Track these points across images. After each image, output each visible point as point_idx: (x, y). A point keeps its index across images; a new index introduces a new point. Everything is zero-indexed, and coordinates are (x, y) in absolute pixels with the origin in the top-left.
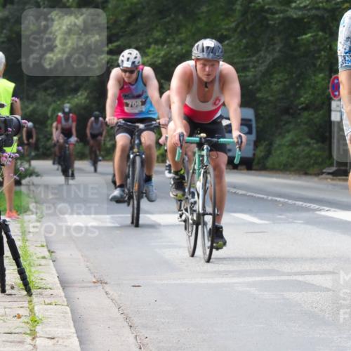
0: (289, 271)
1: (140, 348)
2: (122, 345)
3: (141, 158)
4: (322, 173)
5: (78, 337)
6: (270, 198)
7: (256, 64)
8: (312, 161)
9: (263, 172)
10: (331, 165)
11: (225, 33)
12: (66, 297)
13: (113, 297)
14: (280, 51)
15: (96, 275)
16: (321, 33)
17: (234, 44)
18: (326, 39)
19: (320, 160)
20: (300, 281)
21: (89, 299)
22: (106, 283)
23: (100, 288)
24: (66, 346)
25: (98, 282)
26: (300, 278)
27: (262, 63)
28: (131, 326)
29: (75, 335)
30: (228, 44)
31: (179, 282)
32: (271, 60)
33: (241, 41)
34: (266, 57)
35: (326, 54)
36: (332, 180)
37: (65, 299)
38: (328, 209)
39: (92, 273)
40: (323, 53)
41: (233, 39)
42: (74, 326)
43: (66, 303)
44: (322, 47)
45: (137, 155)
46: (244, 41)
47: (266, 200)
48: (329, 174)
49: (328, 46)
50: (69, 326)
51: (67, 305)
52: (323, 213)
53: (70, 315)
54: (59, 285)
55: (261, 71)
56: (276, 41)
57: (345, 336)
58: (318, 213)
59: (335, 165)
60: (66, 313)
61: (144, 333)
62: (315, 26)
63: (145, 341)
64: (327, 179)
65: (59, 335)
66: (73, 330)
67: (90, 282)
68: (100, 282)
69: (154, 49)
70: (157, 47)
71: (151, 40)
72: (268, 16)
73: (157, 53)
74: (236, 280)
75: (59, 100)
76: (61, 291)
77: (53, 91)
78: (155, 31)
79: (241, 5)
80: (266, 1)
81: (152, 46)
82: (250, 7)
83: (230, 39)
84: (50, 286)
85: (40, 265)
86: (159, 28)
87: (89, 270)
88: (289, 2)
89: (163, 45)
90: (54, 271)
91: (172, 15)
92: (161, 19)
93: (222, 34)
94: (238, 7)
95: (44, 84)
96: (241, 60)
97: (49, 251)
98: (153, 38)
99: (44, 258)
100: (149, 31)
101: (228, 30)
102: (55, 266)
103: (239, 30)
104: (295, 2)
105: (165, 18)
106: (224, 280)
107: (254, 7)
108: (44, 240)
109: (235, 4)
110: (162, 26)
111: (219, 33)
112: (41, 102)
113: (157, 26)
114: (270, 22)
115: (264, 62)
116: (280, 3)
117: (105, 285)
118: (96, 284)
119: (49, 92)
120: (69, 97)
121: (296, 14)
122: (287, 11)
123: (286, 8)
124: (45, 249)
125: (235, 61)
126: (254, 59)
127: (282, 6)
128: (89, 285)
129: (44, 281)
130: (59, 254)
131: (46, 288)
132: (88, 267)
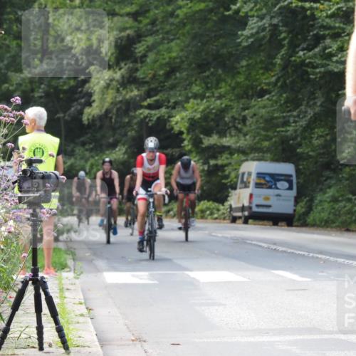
0: (331, 329)
6: (311, 255)
7: (297, 119)
8: (354, 218)
9: (304, 229)
11: (265, 88)
12: (104, 355)
13: (152, 355)
14: (321, 105)
15: (134, 332)
17: (274, 98)
20: (342, 340)
22: (145, 341)
23: (139, 346)
25: (136, 340)
26: (342, 337)
27: (302, 118)
30: (268, 99)
31: (218, 340)
32: (312, 115)
33: (281, 95)
34: (306, 112)
39: (130, 331)
41: (273, 94)
46: (284, 95)
47: (308, 257)
54: (97, 343)
55: (301, 126)
56: (317, 95)
67: (128, 340)
68: (139, 340)
69: (193, 103)
70: (195, 102)
71: (190, 95)
72: (309, 70)
73: (196, 107)
74: (277, 338)
75: (97, 155)
76: (99, 349)
77: (91, 146)
78: (194, 85)
79: (282, 59)
80: (307, 55)
81: (192, 100)
82: (290, 61)
83: (270, 93)
84: (88, 344)
85: (78, 323)
86: (198, 82)
87: (128, 328)
88: (331, 55)
89: (202, 100)
90: (92, 329)
91: (212, 70)
92: (200, 73)
93: (262, 89)
94: (278, 61)
95: (82, 139)
96: (281, 115)
97: (87, 308)
98: (191, 92)
99: (82, 315)
100: (188, 85)
101: (268, 84)
102: (93, 323)
103: (279, 84)
104: (337, 56)
105: (205, 72)
106: (265, 339)
107: (295, 61)
108: (82, 297)
109: (275, 58)
110: (201, 80)
111: (259, 88)
112: (78, 157)
113: (196, 80)
114: (311, 76)
115: (305, 116)
116: (321, 56)
117: (143, 343)
118: (135, 342)
119: (87, 147)
120: (107, 152)
121: (337, 68)
122: (328, 65)
123: (327, 62)
124: (83, 307)
125: (276, 115)
126: (295, 113)
127: (323, 60)
128: (127, 343)
129: (82, 339)
130: (97, 312)
131: (85, 347)
132: (126, 325)
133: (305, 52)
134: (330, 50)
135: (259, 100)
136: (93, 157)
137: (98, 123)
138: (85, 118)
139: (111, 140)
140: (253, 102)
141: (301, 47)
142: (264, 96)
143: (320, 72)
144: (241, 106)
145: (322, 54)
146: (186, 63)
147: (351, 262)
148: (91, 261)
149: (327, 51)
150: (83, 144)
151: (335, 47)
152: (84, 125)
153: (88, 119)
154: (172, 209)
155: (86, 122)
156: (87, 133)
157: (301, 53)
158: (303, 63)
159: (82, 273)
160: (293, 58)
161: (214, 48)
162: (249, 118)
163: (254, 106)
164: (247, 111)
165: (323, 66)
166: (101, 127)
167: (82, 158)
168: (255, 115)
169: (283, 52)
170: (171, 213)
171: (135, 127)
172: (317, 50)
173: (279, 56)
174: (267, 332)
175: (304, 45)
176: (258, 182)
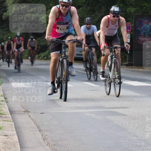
0: (108, 107)
1: (44, 140)
2: (36, 139)
3: (67, 60)
4: (122, 65)
5: (17, 135)
7: (94, 18)
10: (126, 61)
11: (80, 5)
12: (12, 118)
13: (32, 118)
14: (104, 12)
15: (25, 108)
16: (121, 5)
17: (84, 9)
18: (124, 7)
20: (113, 111)
21: (22, 119)
22: (29, 112)
23: (27, 114)
24: (12, 139)
25: (26, 111)
26: (113, 110)
28: (40, 131)
29: (16, 134)
30: (81, 9)
31: (60, 111)
32: (100, 16)
33: (87, 8)
34: (98, 15)
35: (124, 14)
36: (126, 68)
37: (12, 119)
38: (124, 80)
39: (23, 108)
41: (84, 7)
42: (16, 130)
43: (12, 121)
45: (64, 59)
46: (89, 8)
48: (125, 65)
49: (125, 10)
50: (14, 131)
51: (13, 122)
53: (14, 125)
54: (9, 113)
55: (96, 21)
56: (102, 8)
57: (132, 135)
59: (128, 61)
60: (12, 125)
61: (46, 133)
62: (119, 2)
63: (46, 137)
64: (124, 67)
65: (9, 134)
66: (15, 132)
67: (22, 111)
68: (27, 111)
71: (48, 7)
74: (85, 111)
76: (10, 115)
77: (6, 29)
78: (50, 3)
83: (82, 7)
84: (5, 113)
86: (52, 2)
90: (7, 107)
95: (3, 26)
97: (5, 98)
99: (2, 101)
101: (82, 3)
102: (7, 104)
103: (86, 3)
106: (80, 111)
108: (3, 93)
111: (78, 5)
115: (97, 17)
119: (4, 29)
124: (3, 97)
126: (93, 15)
128: (22, 113)
129: (2, 111)
130: (9, 99)
131: (4, 114)
132: (21, 105)
138: (4, 17)
142: (80, 8)
148: (6, 78)
152: (3, 20)
153: (5, 18)
154: (41, 56)
155: (4, 19)
156: (4, 24)
159: (2, 83)
167: (2, 34)
170: (41, 58)
174: (81, 108)
176: (77, 44)
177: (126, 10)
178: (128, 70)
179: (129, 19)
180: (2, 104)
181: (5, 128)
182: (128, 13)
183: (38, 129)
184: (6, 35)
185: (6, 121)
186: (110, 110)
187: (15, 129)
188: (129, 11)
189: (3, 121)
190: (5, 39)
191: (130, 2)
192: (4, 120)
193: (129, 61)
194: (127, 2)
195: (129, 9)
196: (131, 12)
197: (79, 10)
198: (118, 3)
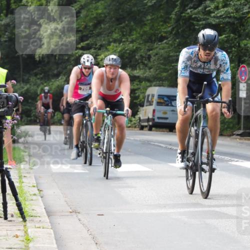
0: (209, 204)
4: (233, 135)
8: (226, 126)
10: (240, 129)
11: (164, 35)
12: (50, 223)
13: (84, 223)
15: (72, 207)
16: (232, 35)
17: (170, 42)
18: (236, 38)
19: (231, 125)
20: (217, 212)
21: (67, 224)
22: (79, 213)
23: (75, 216)
25: (73, 212)
26: (217, 209)
28: (96, 243)
29: (57, 249)
30: (166, 43)
33: (175, 40)
35: (236, 50)
36: (240, 139)
37: (50, 224)
38: (236, 160)
39: (69, 206)
40: (233, 49)
41: (169, 39)
42: (56, 243)
43: (50, 227)
44: (233, 45)
46: (177, 40)
48: (238, 135)
49: (237, 44)
50: (53, 243)
51: (52, 229)
52: (233, 163)
53: (53, 235)
54: (45, 214)
58: (230, 163)
59: (242, 129)
60: (50, 234)
62: (228, 30)
64: (236, 139)
66: (55, 246)
67: (67, 212)
68: (75, 212)
69: (113, 46)
70: (115, 45)
71: (111, 40)
72: (195, 22)
73: (115, 49)
74: (172, 211)
75: (46, 82)
76: (47, 217)
77: (41, 76)
78: (114, 33)
79: (175, 15)
80: (193, 12)
81: (112, 44)
82: (181, 16)
83: (167, 39)
84: (39, 215)
85: (32, 200)
86: (117, 31)
87: (67, 203)
88: (210, 12)
89: (120, 44)
90: (42, 204)
91: (127, 22)
92: (118, 25)
93: (162, 36)
94: (173, 16)
95: (35, 71)
96: (175, 54)
97: (38, 190)
98: (112, 38)
99: (35, 195)
100: (110, 33)
101: (166, 32)
102: (42, 200)
103: (174, 33)
104: (214, 13)
105: (121, 24)
106: (163, 211)
107: (185, 16)
108: (35, 182)
109: (171, 14)
110: (119, 29)
111: (160, 35)
112: (32, 84)
113: (115, 29)
114: (196, 27)
116: (203, 13)
117: (78, 214)
118: (72, 213)
119: (38, 77)
120: (53, 80)
121: (214, 21)
122: (208, 19)
123: (207, 17)
124: (36, 189)
125: (171, 54)
127: (204, 15)
128: (67, 214)
129: (35, 211)
130: (45, 192)
131: (36, 217)
132: (66, 201)
133: (192, 10)
134: (209, 8)
135: (160, 43)
136: (43, 84)
137: (46, 60)
138: (37, 57)
139: (55, 72)
140: (155, 45)
141: (189, 6)
142: (163, 41)
143: (202, 24)
144: (147, 48)
145: (203, 11)
146: (108, 17)
147: (223, 157)
149: (207, 9)
150: (36, 75)
151: (213, 6)
152: (37, 61)
153: (39, 57)
155: (38, 59)
156: (38, 67)
157: (189, 11)
158: (190, 18)
160: (183, 14)
161: (128, 7)
162: (152, 56)
163: (157, 48)
164: (151, 52)
165: (204, 20)
166: (48, 62)
167: (34, 85)
168: (157, 54)
169: (176, 10)
171: (72, 62)
172: (200, 8)
173: (174, 13)
174: (165, 206)
175: (191, 5)
176: (159, 101)
177: (239, 44)
178: (242, 143)
179: (245, 58)
180: (33, 199)
181: (39, 239)
182: (242, 50)
183: (93, 242)
184: (41, 86)
185: (39, 228)
186: (213, 209)
187: (54, 241)
188: (245, 45)
189: (36, 228)
190: (39, 93)
191: (247, 31)
192: (37, 226)
193: (245, 128)
194: (242, 31)
195: (245, 42)
196: (248, 47)
197: (161, 44)
198: (226, 33)
